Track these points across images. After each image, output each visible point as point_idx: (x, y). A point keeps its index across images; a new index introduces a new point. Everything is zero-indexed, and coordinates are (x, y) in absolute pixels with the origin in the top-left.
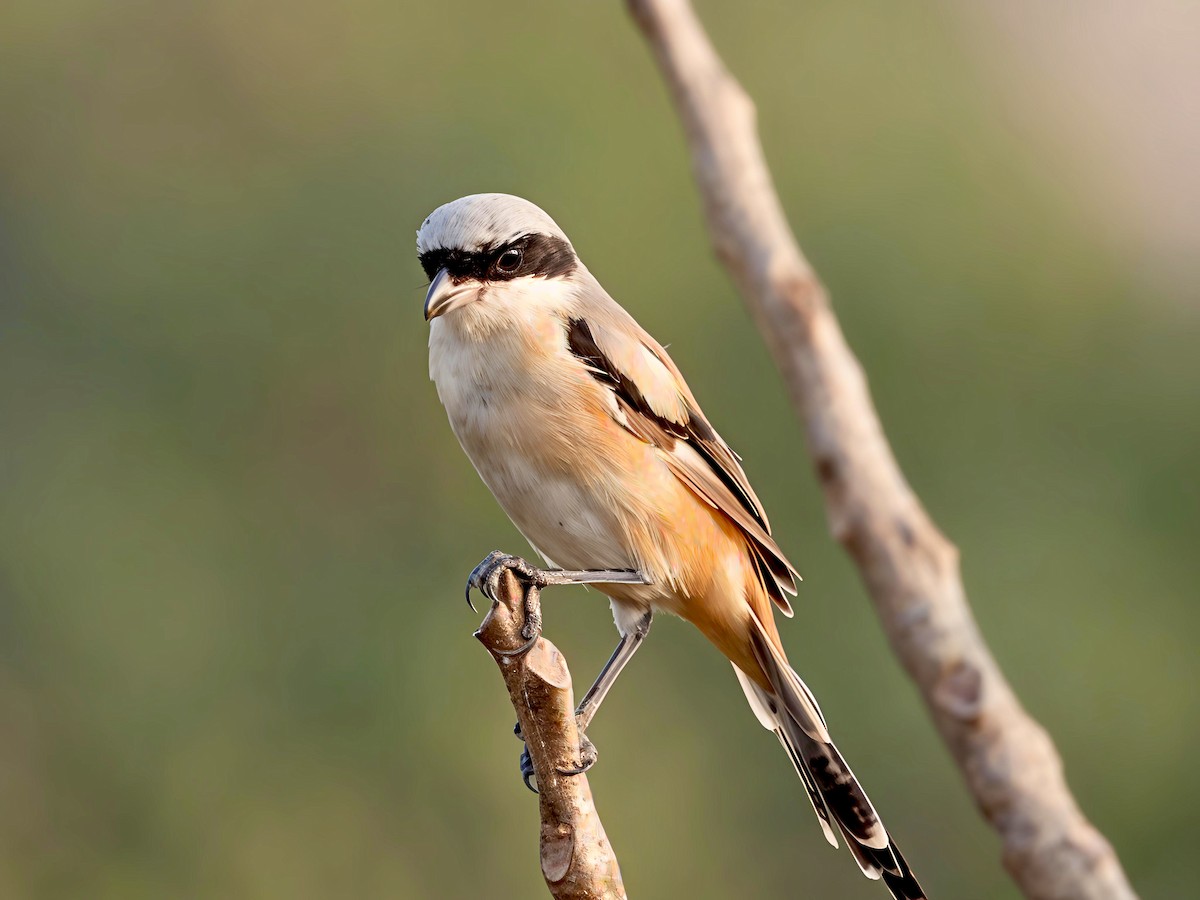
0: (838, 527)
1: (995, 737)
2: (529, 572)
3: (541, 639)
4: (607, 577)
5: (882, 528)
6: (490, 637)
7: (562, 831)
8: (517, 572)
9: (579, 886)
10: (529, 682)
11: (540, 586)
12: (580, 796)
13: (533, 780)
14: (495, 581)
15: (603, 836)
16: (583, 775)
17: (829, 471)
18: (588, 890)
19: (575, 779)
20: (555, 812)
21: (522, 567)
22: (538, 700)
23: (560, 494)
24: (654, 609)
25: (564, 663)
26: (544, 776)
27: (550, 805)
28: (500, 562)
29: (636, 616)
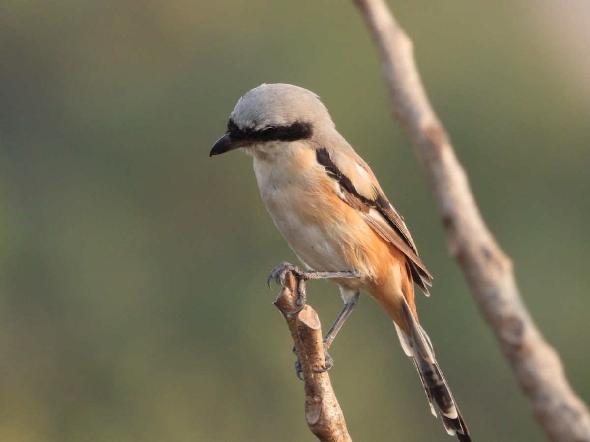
0: (453, 250)
1: (530, 353)
2: (300, 273)
3: (306, 306)
4: (338, 275)
5: (474, 250)
6: (281, 304)
7: (316, 399)
8: (294, 273)
9: (325, 426)
10: (300, 326)
11: (306, 279)
12: (325, 382)
13: (301, 374)
14: (283, 276)
15: (336, 402)
16: (327, 373)
17: (449, 222)
18: (329, 428)
19: (323, 374)
20: (313, 390)
21: (297, 270)
22: (304, 335)
23: (312, 232)
24: (361, 290)
25: (317, 317)
26: (307, 372)
27: (311, 386)
28: (286, 267)
29: (352, 294)
